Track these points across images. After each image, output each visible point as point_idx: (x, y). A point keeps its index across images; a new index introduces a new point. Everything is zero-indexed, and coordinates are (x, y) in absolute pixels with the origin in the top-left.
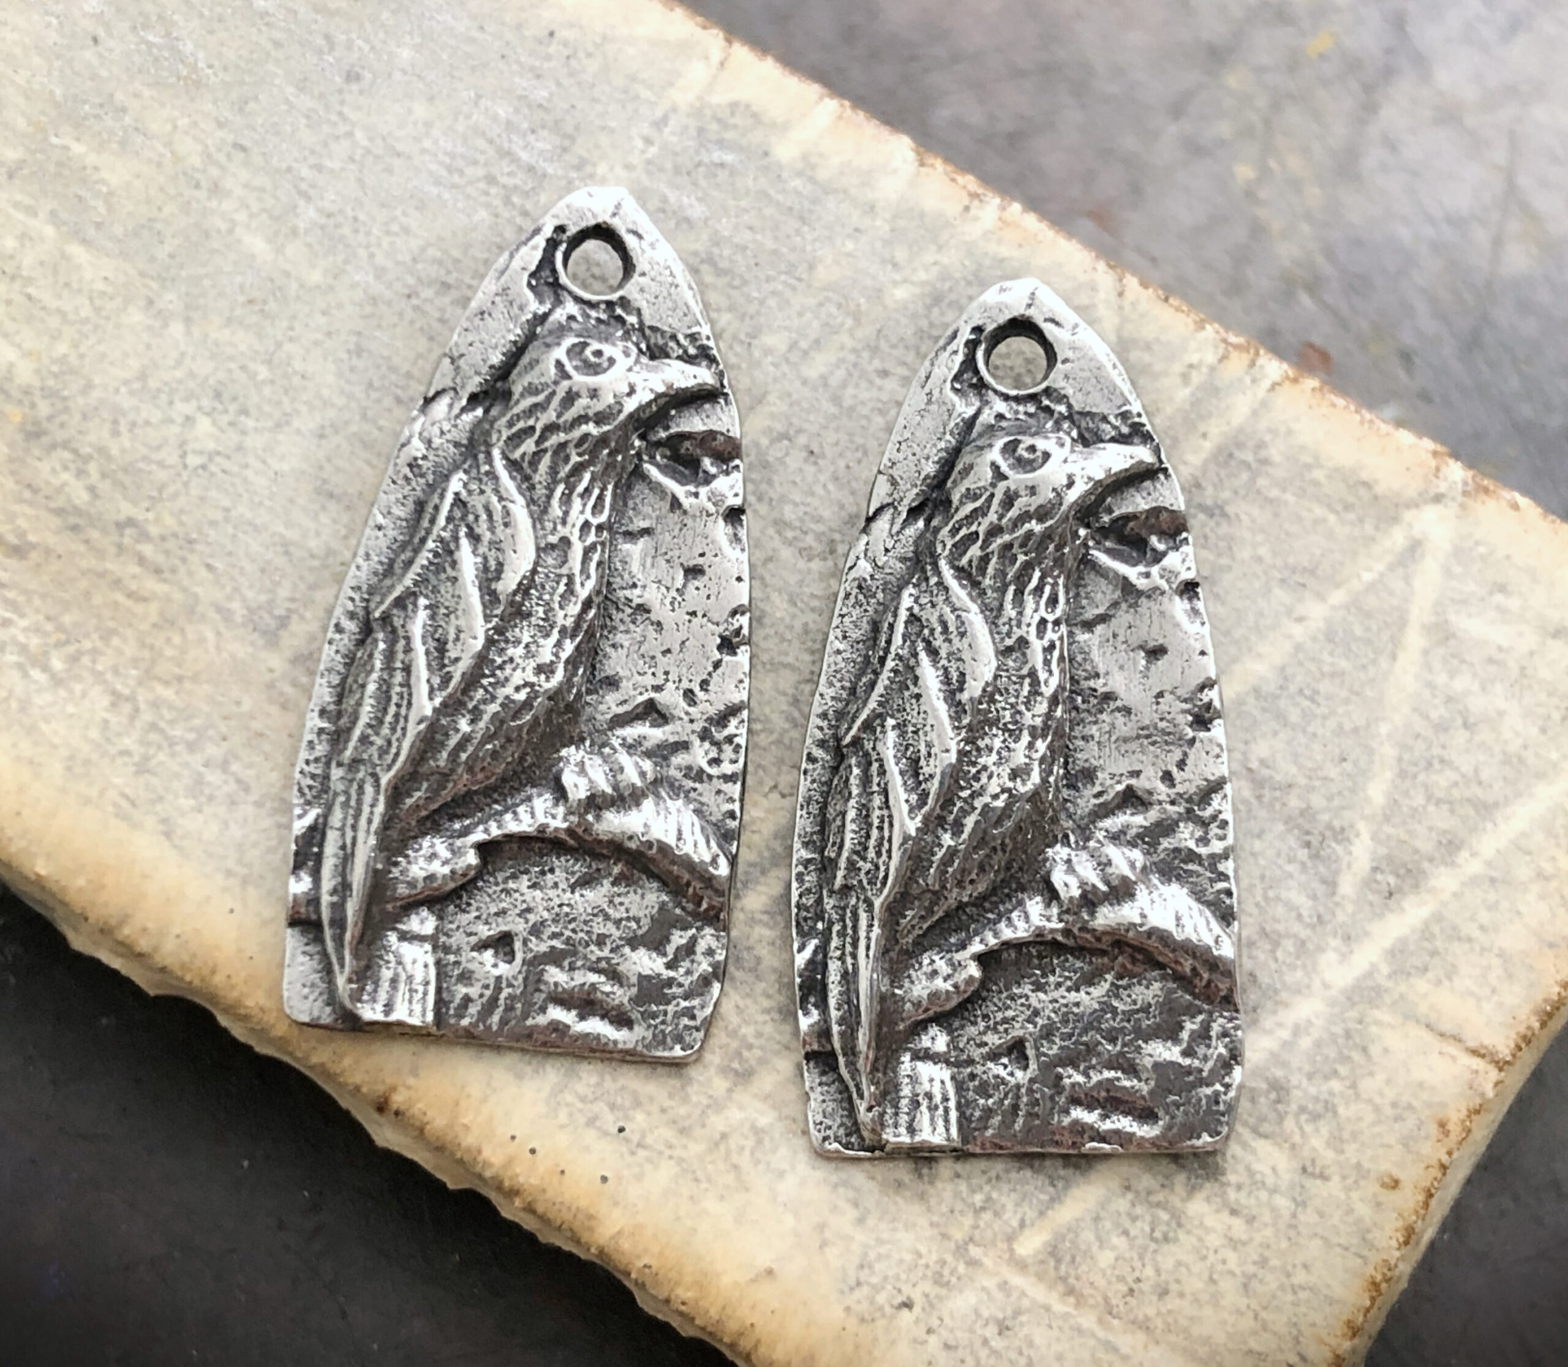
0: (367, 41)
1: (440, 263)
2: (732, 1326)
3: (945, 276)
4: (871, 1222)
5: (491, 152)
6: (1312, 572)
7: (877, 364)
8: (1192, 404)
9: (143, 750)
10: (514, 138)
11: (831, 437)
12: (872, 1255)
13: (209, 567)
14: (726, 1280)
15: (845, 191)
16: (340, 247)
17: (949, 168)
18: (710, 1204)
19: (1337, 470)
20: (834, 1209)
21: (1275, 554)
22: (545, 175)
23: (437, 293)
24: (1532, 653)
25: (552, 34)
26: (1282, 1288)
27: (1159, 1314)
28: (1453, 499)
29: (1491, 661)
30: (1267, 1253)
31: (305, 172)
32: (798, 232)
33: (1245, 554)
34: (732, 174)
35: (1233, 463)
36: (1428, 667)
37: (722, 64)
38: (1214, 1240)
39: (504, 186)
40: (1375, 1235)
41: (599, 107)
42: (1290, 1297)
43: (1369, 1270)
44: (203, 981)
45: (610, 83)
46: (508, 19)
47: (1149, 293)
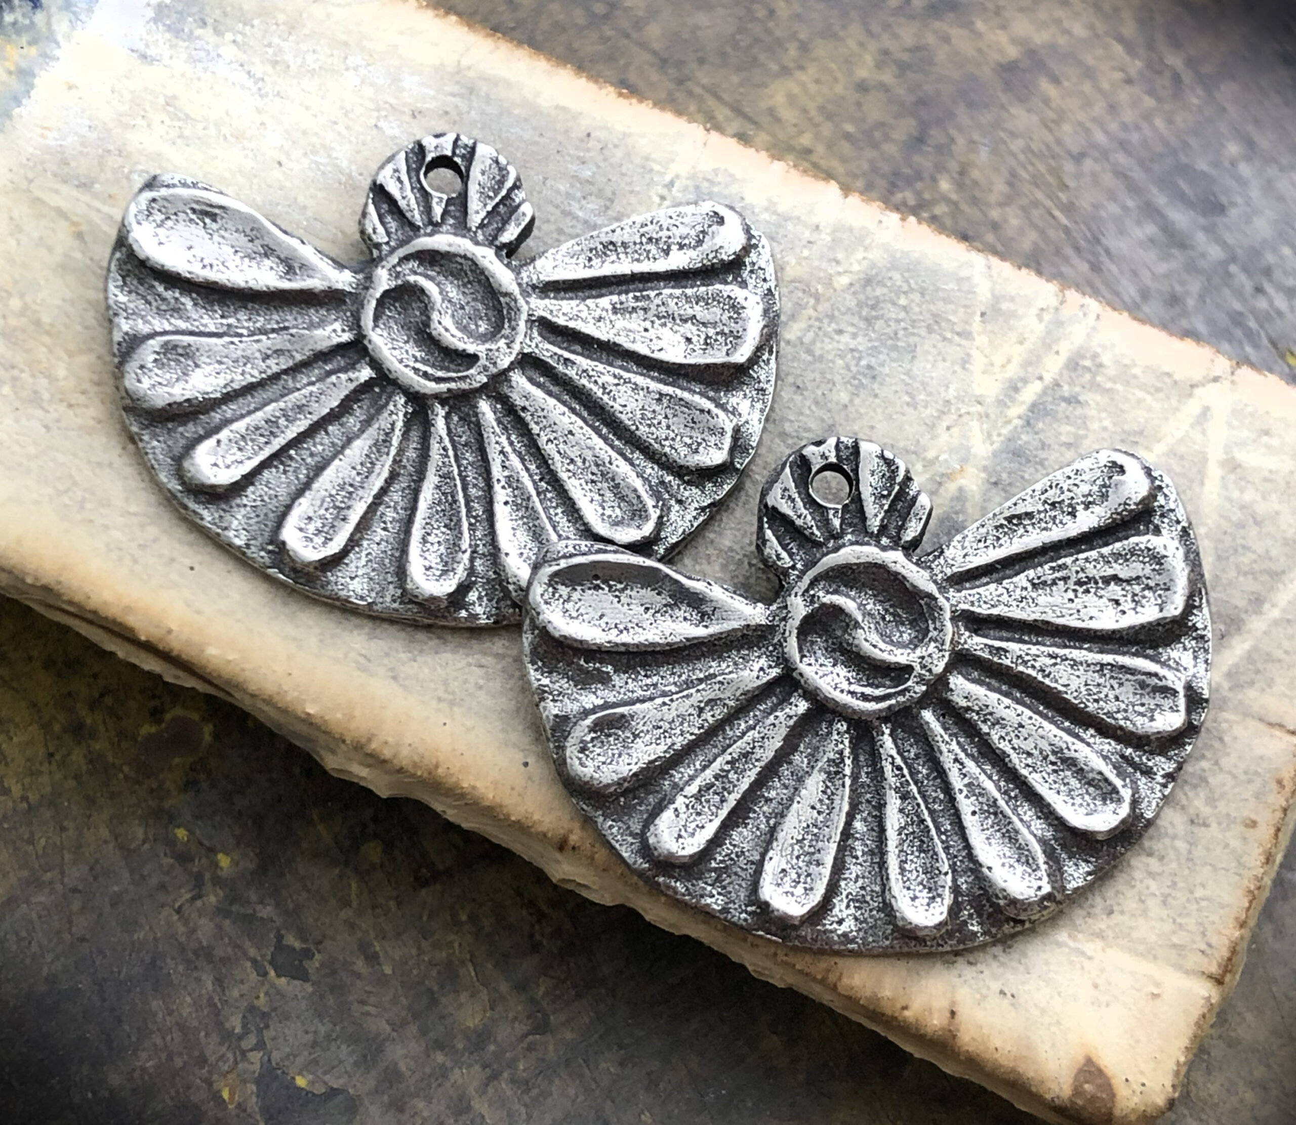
2: (822, 966)
5: (558, 212)
6: (1141, 433)
7: (834, 326)
8: (1048, 333)
10: (572, 202)
11: (811, 376)
15: (798, 218)
17: (865, 199)
19: (1147, 367)
21: (1115, 424)
22: (595, 225)
26: (1188, 900)
27: (1109, 927)
28: (1226, 379)
30: (1177, 879)
33: (1095, 426)
35: (1079, 369)
36: (1225, 487)
37: (705, 145)
38: (1138, 874)
39: (569, 235)
40: (1245, 859)
41: (627, 179)
42: (1195, 907)
43: (1246, 882)
44: (430, 773)
45: (632, 162)
46: (558, 127)
47: (1007, 265)
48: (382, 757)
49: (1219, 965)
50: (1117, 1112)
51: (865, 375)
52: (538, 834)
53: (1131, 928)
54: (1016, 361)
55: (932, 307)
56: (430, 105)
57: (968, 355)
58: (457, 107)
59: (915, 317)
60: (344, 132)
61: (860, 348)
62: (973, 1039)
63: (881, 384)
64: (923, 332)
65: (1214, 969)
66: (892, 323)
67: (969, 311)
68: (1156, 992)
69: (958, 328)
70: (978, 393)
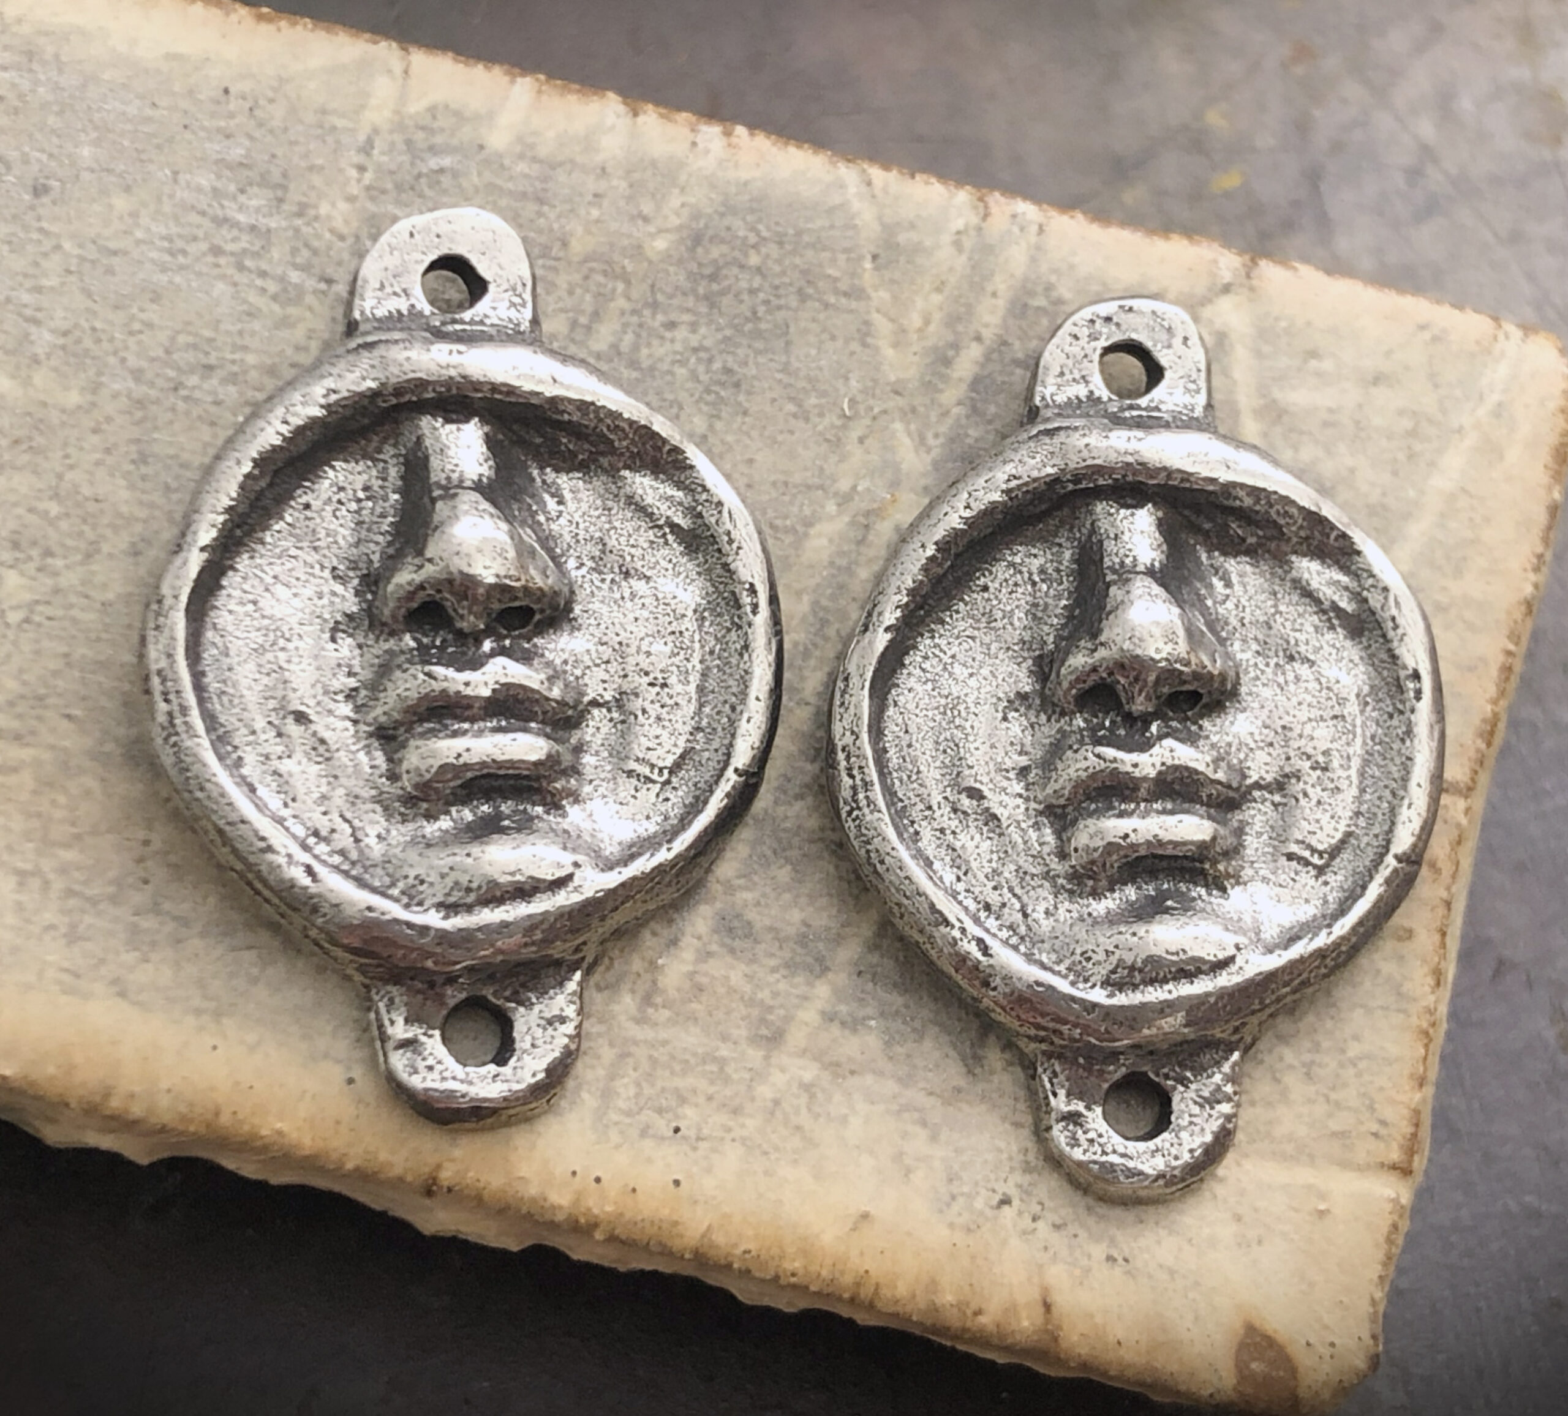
0: (43, 151)
1: (195, 347)
2: (848, 1279)
3: (696, 216)
4: (944, 1135)
5: (207, 223)
7: (660, 318)
8: (973, 267)
9: (66, 920)
10: (226, 203)
12: (956, 1167)
13: (68, 717)
14: (827, 1240)
15: (572, 161)
17: (663, 111)
18: (786, 1171)
20: (905, 1135)
22: (269, 231)
23: (203, 377)
24: (1360, 406)
26: (1341, 1065)
28: (1241, 286)
29: (1326, 424)
30: (1319, 1038)
31: (26, 298)
32: (540, 214)
34: (455, 177)
35: (1030, 312)
37: (406, 72)
39: (232, 254)
40: (1407, 987)
41: (299, 149)
42: (1351, 1071)
43: (1414, 1021)
44: (208, 1126)
45: (301, 122)
46: (177, 88)
47: (893, 176)
48: (131, 1117)
49: (1401, 1147)
50: (1302, 1393)
51: (722, 384)
52: (390, 1181)
54: (937, 316)
55: (797, 261)
57: (867, 323)
58: (14, 85)
59: (777, 282)
61: (707, 343)
62: (1083, 1337)
63: (749, 393)
64: (793, 301)
65: (1395, 1156)
66: (745, 297)
67: (853, 255)
68: (1322, 1207)
69: (843, 286)
70: (893, 378)
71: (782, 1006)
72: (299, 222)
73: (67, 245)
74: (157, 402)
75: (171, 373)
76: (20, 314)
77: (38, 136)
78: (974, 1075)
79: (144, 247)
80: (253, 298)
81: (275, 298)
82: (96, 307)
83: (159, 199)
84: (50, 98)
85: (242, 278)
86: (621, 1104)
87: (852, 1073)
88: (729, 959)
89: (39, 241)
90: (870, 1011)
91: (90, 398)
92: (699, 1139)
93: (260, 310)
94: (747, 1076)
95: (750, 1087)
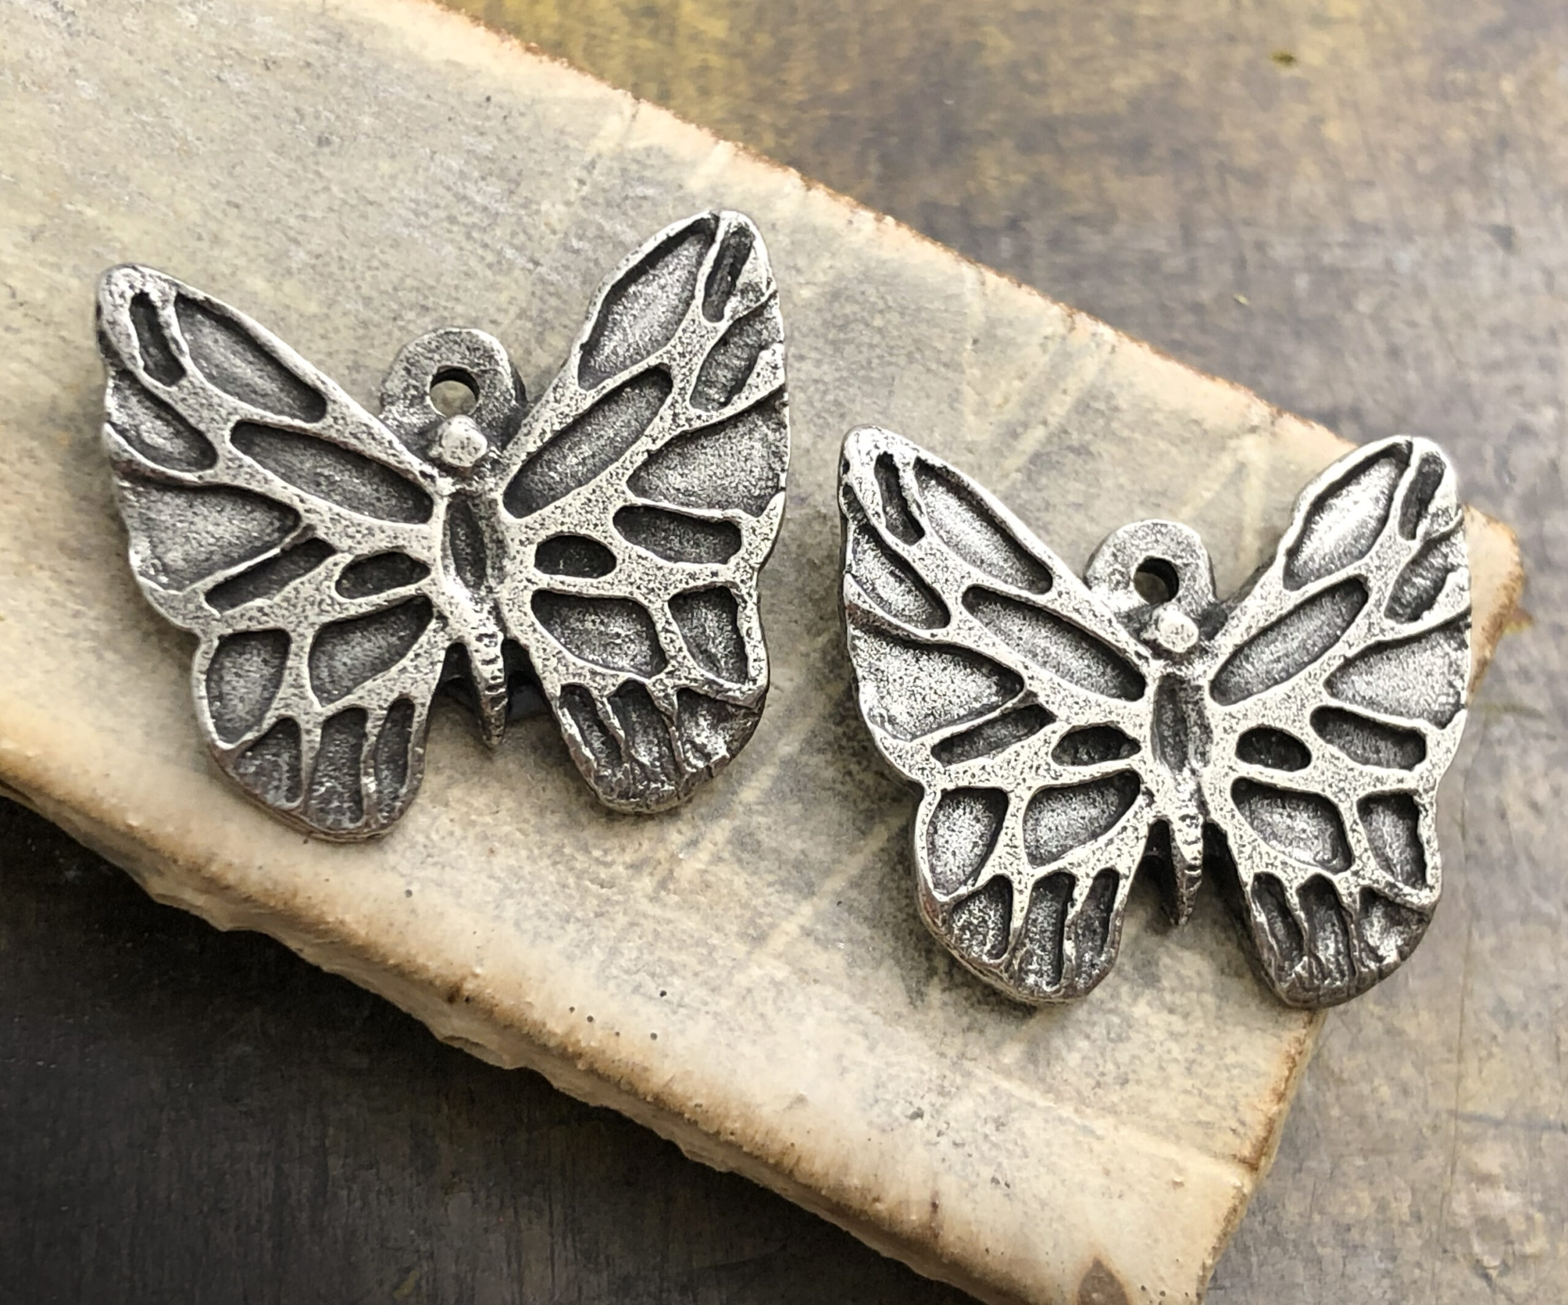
0: (332, 111)
1: (418, 290)
2: (776, 1147)
4: (881, 1048)
5: (449, 197)
6: (1164, 494)
8: (1053, 367)
10: (467, 184)
12: (884, 1077)
14: (766, 1111)
16: (330, 282)
17: (831, 191)
18: (745, 1048)
19: (1172, 412)
21: (1134, 482)
22: (497, 214)
23: (418, 315)
25: (488, 99)
26: (1217, 1067)
27: (1122, 1099)
28: (1266, 430)
30: (1203, 1042)
33: (1109, 483)
34: (654, 205)
35: (1090, 412)
37: (634, 116)
38: (1158, 1035)
39: (464, 225)
40: (1285, 1017)
41: (536, 156)
42: (1225, 1075)
43: (1285, 1047)
44: (285, 904)
45: (542, 136)
46: (449, 88)
47: (1004, 281)
48: (225, 883)
49: (1254, 1146)
52: (422, 981)
53: (1149, 1101)
54: (1015, 398)
55: (913, 330)
56: (289, 53)
57: (957, 391)
58: (321, 57)
59: (892, 343)
60: (176, 82)
61: (826, 379)
62: (959, 1238)
64: (902, 361)
65: (1247, 1151)
66: (865, 349)
67: (958, 336)
68: (1178, 1179)
69: (945, 358)
70: (969, 438)
71: (771, 915)
72: (523, 212)
73: (335, 189)
74: (378, 326)
75: (395, 307)
76: (286, 234)
77: (332, 100)
78: (915, 1007)
79: (395, 204)
80: (473, 263)
81: (490, 266)
82: (347, 242)
83: (416, 172)
84: (348, 72)
85: (468, 246)
86: (623, 962)
87: (816, 981)
88: (736, 867)
89: (313, 181)
90: (842, 935)
91: (325, 310)
92: (680, 1005)
93: (476, 273)
94: (730, 964)
95: (730, 973)
